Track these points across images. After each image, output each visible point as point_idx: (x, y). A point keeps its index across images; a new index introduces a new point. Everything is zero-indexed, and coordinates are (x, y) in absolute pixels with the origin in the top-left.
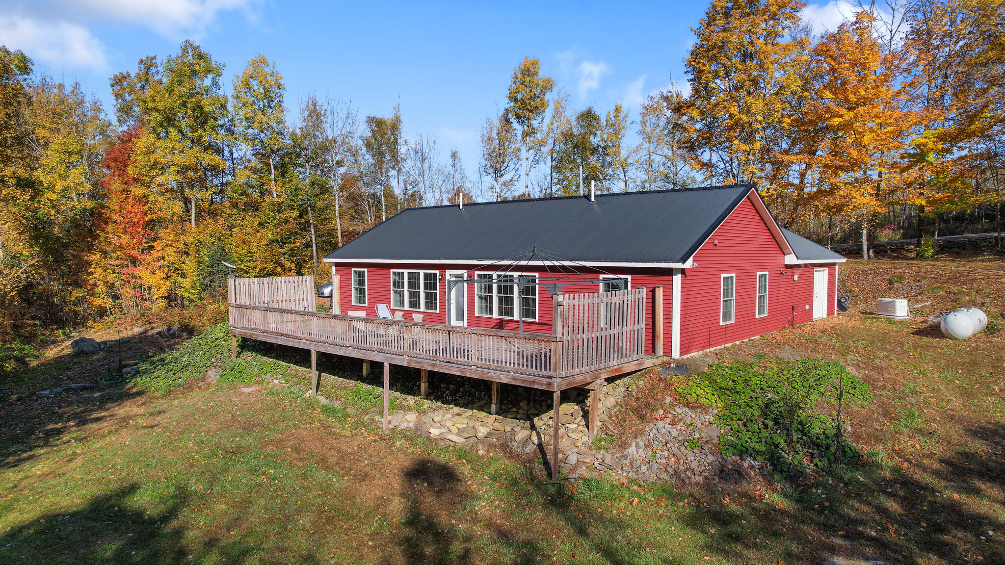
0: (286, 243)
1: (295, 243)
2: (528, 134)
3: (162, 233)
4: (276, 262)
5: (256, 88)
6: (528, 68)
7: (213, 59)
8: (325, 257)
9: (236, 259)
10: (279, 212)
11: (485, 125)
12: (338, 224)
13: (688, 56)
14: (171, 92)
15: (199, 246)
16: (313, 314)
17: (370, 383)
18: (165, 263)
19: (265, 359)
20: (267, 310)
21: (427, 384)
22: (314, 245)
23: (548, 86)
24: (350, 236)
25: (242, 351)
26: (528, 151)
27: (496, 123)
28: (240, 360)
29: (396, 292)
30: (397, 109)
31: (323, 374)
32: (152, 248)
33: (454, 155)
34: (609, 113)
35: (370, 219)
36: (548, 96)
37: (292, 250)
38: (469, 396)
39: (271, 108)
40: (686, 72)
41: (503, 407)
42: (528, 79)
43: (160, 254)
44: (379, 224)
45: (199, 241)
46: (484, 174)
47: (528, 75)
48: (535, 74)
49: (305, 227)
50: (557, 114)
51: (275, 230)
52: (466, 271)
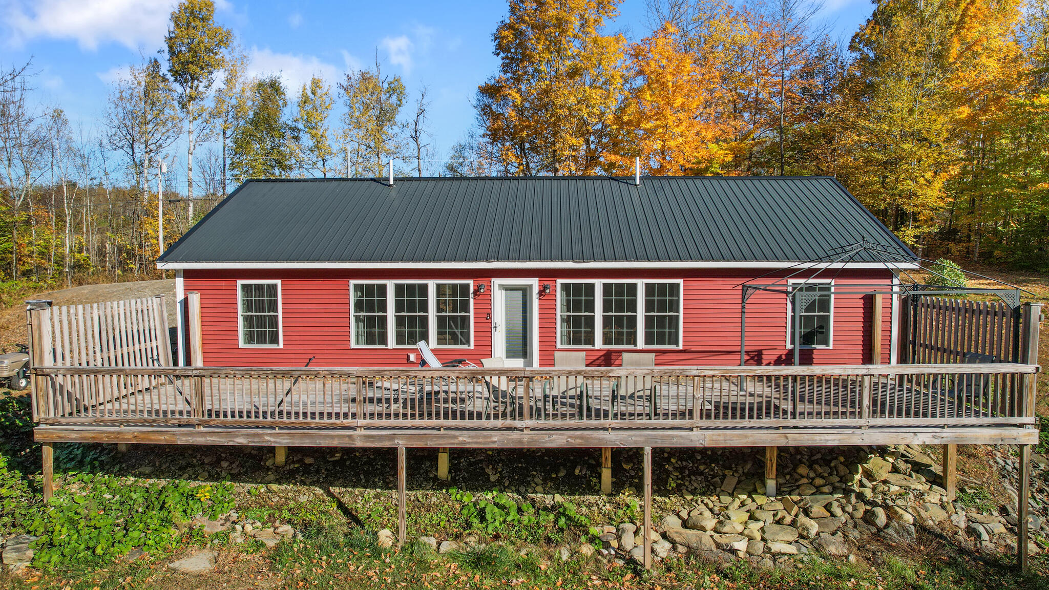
2: (191, 99)
21: (611, 469)
26: (191, 121)
29: (363, 319)
52: (537, 279)
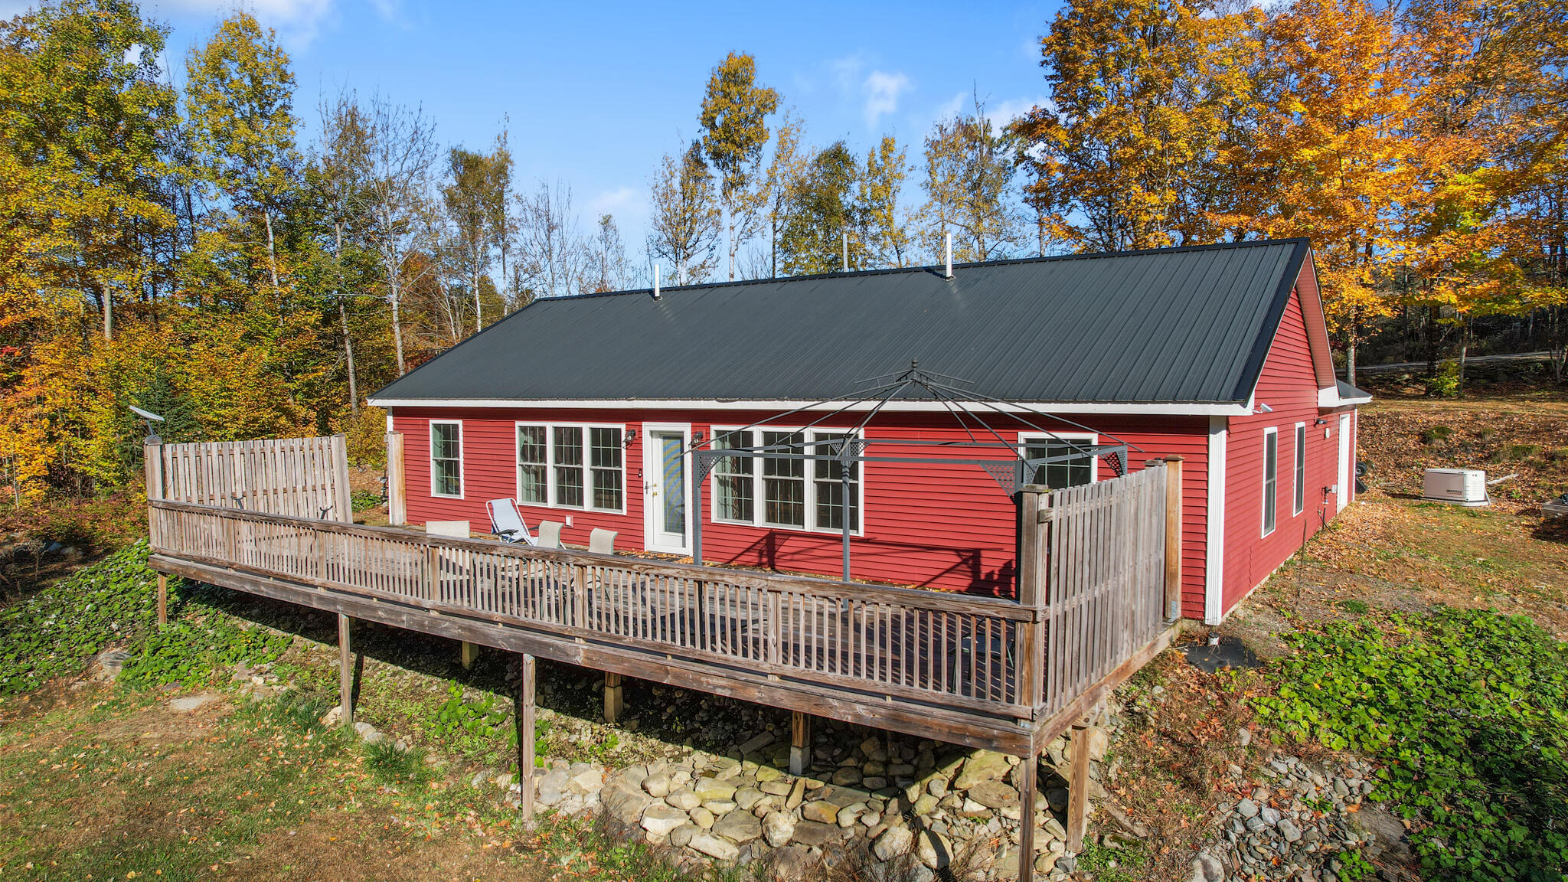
0: (298, 372)
1: (316, 371)
2: (733, 185)
3: (38, 351)
4: (278, 408)
5: (235, 76)
6: (736, 71)
7: (143, 15)
8: (370, 397)
9: (199, 402)
10: (283, 312)
11: (662, 169)
12: (398, 337)
13: (1046, 32)
14: (50, 71)
15: (118, 377)
16: (343, 530)
17: (481, 685)
18: (46, 410)
19: (236, 621)
20: (234, 516)
21: (619, 689)
22: (352, 377)
23: (768, 103)
24: (419, 359)
25: (184, 603)
26: (733, 215)
27: (679, 163)
28: (178, 627)
29: (526, 470)
30: (502, 139)
31: (367, 660)
32: (19, 379)
33: (606, 222)
34: (873, 150)
35: (455, 332)
36: (769, 121)
37: (310, 385)
38: (725, 720)
39: (266, 117)
40: (1043, 63)
41: (820, 754)
42: (734, 90)
43: (32, 394)
44: (472, 336)
45: (118, 367)
46: (656, 254)
47: (735, 83)
48: (746, 82)
49: (335, 342)
50: (784, 152)
51: (275, 349)
52: (689, 424)
